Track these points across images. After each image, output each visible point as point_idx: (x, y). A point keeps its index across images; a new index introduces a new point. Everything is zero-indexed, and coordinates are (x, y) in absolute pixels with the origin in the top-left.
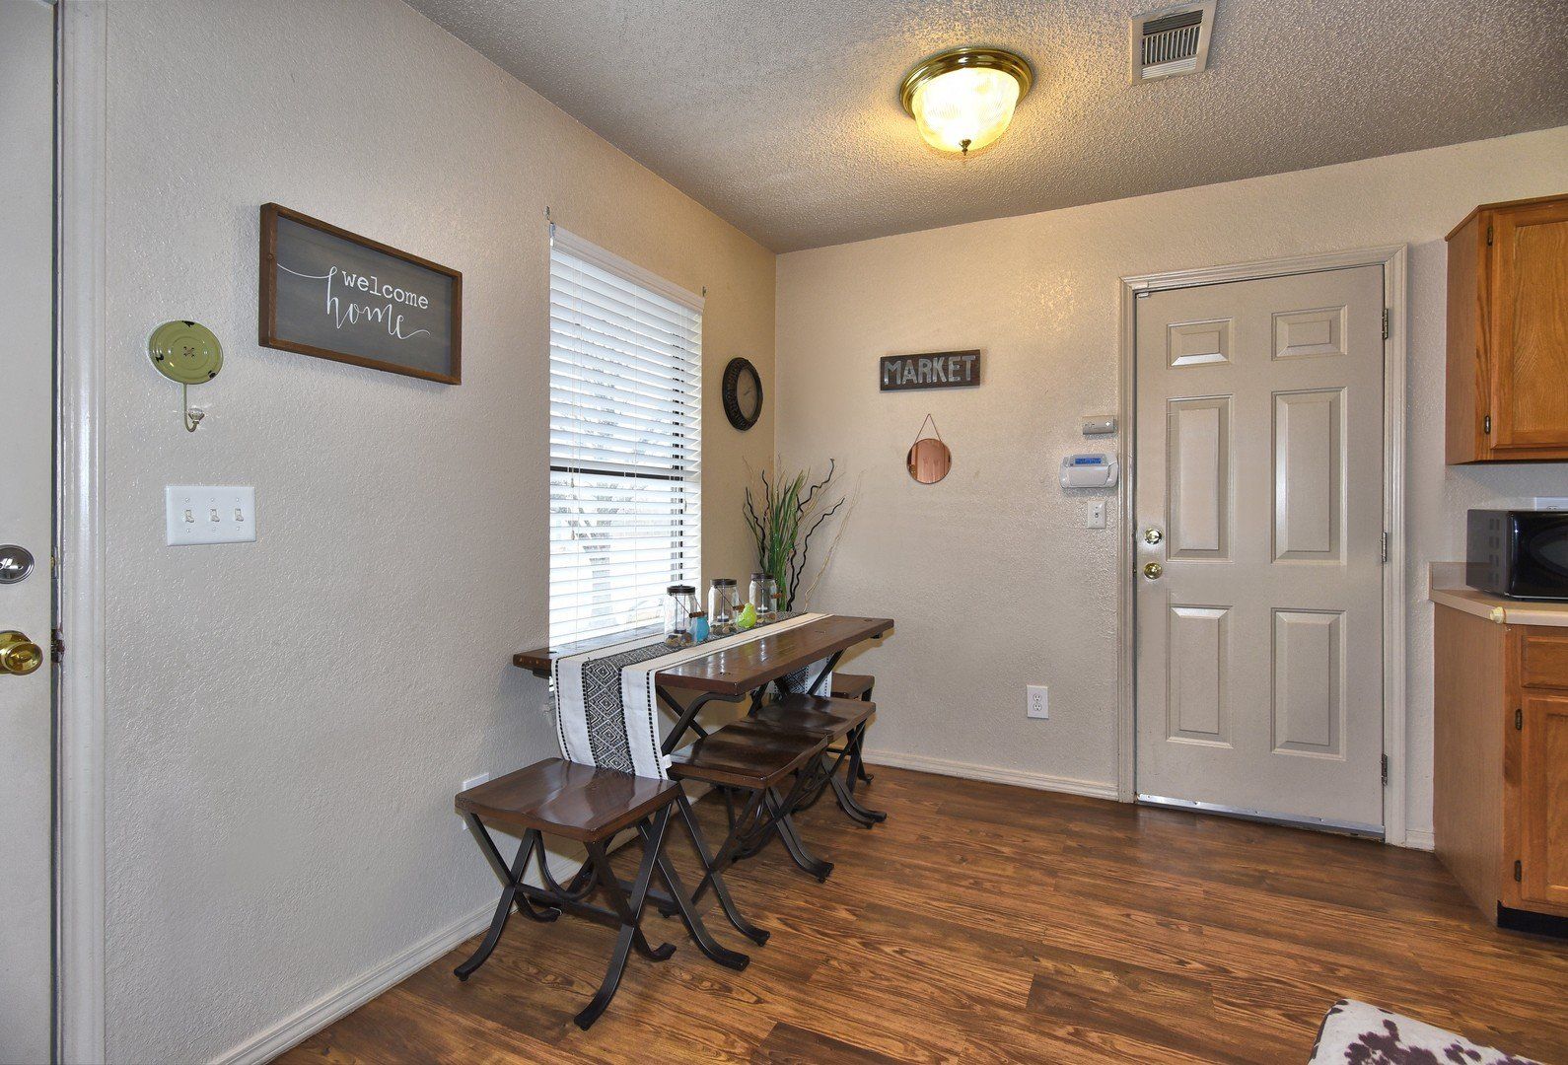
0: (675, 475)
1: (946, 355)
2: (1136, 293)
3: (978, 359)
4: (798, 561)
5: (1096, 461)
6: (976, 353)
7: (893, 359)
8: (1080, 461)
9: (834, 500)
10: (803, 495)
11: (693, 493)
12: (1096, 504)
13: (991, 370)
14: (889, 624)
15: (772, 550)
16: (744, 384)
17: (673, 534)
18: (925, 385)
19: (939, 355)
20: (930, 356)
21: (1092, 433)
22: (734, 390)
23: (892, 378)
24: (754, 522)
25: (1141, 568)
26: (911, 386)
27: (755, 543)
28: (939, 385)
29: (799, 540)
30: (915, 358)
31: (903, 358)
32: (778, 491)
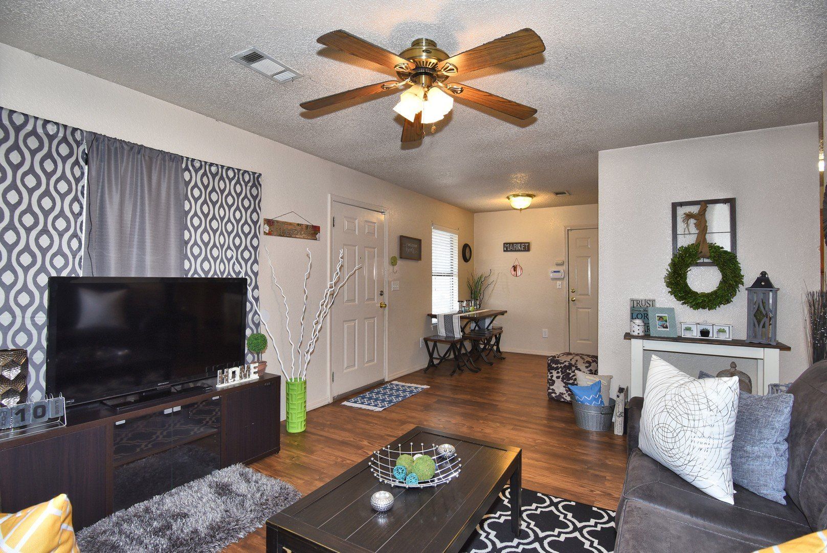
0: (450, 275)
1: (521, 243)
2: (568, 230)
3: (529, 245)
4: (481, 297)
5: (559, 272)
6: (529, 243)
7: (507, 244)
8: (555, 272)
9: (491, 281)
10: (483, 280)
11: (456, 279)
12: (559, 283)
13: (532, 247)
14: (506, 312)
15: (474, 294)
16: (467, 250)
17: (451, 290)
18: (515, 251)
19: (519, 243)
20: (517, 243)
21: (558, 265)
22: (465, 251)
23: (507, 249)
24: (470, 287)
25: (570, 299)
26: (511, 251)
27: (470, 292)
28: (519, 251)
29: (482, 291)
30: (513, 244)
31: (510, 243)
32: (476, 278)
